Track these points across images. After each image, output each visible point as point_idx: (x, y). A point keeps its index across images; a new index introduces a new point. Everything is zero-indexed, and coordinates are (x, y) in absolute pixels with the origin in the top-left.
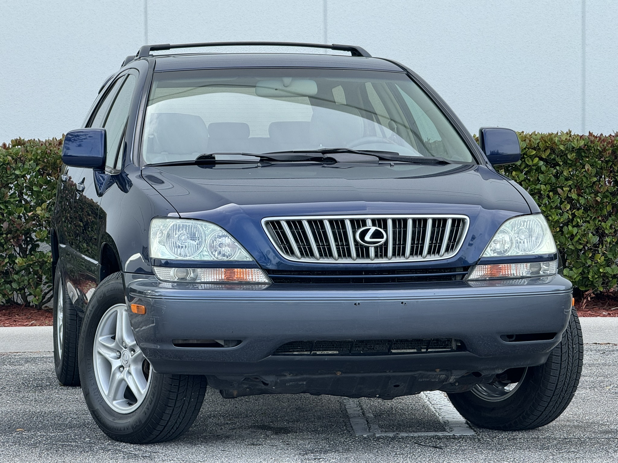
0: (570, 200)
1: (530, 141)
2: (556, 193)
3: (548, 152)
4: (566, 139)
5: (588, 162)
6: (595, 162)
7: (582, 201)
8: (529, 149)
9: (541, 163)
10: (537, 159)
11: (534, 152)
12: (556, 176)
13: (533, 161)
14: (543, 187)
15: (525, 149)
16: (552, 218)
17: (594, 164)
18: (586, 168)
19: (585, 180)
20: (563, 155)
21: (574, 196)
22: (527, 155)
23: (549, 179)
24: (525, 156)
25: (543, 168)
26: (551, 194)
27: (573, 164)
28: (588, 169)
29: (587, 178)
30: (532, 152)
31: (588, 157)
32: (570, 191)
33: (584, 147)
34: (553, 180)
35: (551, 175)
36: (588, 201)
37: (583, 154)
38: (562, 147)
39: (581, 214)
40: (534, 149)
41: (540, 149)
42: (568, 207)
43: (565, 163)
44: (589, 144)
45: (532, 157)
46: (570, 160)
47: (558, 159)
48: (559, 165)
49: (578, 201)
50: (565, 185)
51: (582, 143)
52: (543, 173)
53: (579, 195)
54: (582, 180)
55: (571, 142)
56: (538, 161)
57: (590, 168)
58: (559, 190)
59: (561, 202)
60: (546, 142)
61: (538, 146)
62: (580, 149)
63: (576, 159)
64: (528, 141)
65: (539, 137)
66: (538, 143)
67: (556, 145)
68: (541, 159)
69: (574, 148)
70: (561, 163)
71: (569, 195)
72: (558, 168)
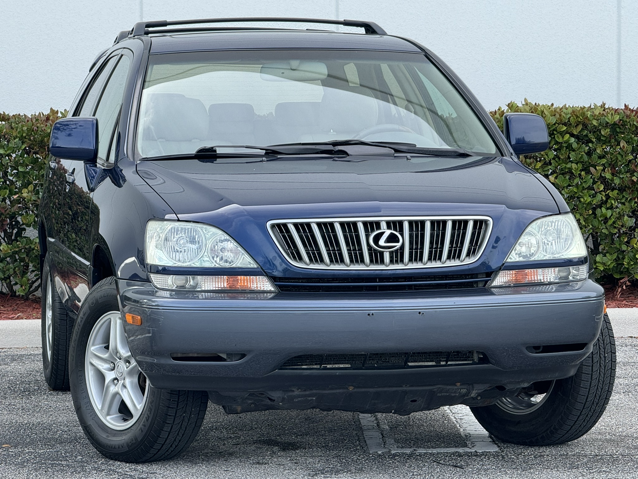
0: (603, 180)
1: (560, 115)
2: (588, 172)
3: (580, 127)
4: (599, 113)
5: (623, 138)
6: (631, 138)
7: (617, 181)
8: (559, 124)
9: (573, 140)
10: (568, 136)
11: (565, 128)
12: (589, 154)
13: (563, 138)
14: (574, 166)
15: (555, 124)
16: (584, 199)
17: (630, 140)
18: (622, 145)
19: (620, 158)
20: (596, 130)
21: (608, 175)
22: (556, 131)
23: (581, 157)
24: (555, 133)
25: (575, 146)
26: (583, 173)
27: (607, 141)
28: (623, 146)
29: (622, 156)
30: (562, 128)
31: (623, 133)
32: (604, 170)
33: (619, 123)
34: (586, 158)
35: (583, 153)
36: (623, 181)
37: (618, 130)
38: (595, 123)
39: (616, 195)
40: (565, 124)
41: (571, 124)
42: (602, 188)
43: (599, 139)
44: (625, 119)
45: (562, 134)
46: (604, 136)
47: (591, 136)
48: (592, 142)
49: (612, 180)
50: (599, 165)
51: (617, 118)
52: (574, 150)
53: (613, 174)
54: (617, 159)
55: (605, 116)
56: (569, 137)
57: (626, 145)
58: (592, 169)
59: (594, 183)
60: (577, 117)
61: (569, 121)
62: (615, 124)
63: (610, 135)
64: (558, 116)
65: (570, 111)
66: (569, 118)
67: (589, 120)
68: (572, 135)
69: (608, 123)
70: (594, 140)
71: (603, 175)
72: (590, 145)
